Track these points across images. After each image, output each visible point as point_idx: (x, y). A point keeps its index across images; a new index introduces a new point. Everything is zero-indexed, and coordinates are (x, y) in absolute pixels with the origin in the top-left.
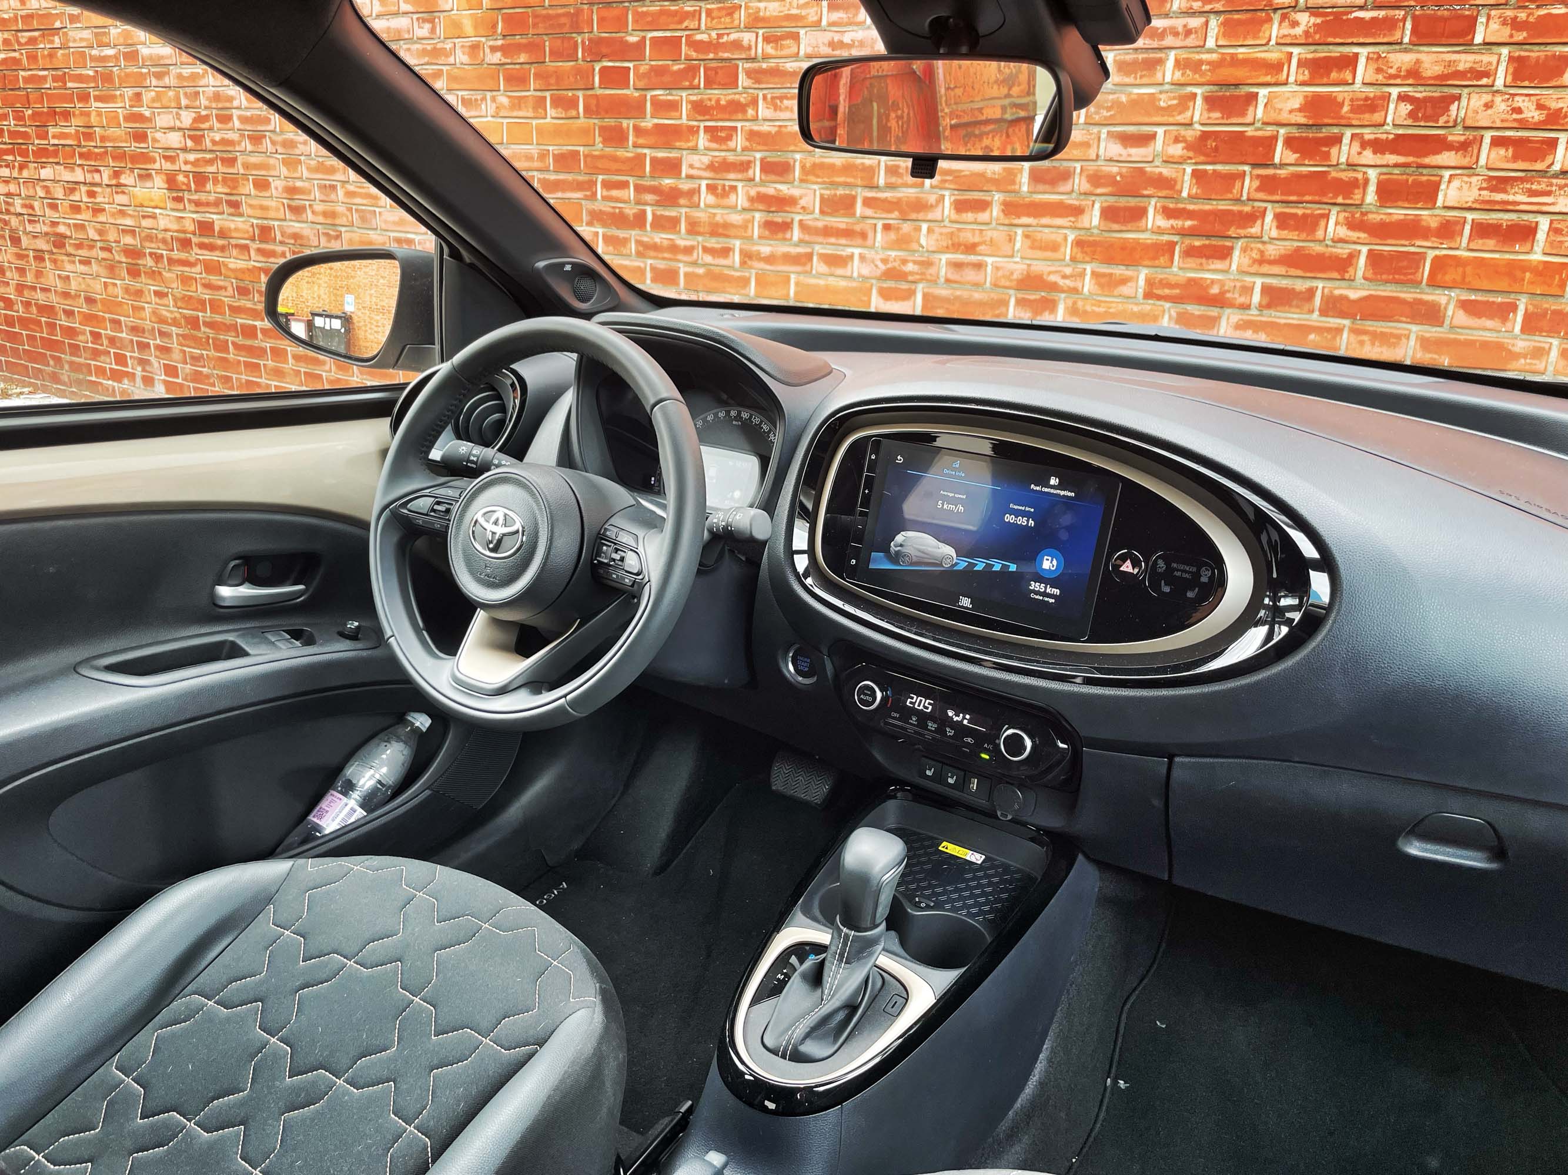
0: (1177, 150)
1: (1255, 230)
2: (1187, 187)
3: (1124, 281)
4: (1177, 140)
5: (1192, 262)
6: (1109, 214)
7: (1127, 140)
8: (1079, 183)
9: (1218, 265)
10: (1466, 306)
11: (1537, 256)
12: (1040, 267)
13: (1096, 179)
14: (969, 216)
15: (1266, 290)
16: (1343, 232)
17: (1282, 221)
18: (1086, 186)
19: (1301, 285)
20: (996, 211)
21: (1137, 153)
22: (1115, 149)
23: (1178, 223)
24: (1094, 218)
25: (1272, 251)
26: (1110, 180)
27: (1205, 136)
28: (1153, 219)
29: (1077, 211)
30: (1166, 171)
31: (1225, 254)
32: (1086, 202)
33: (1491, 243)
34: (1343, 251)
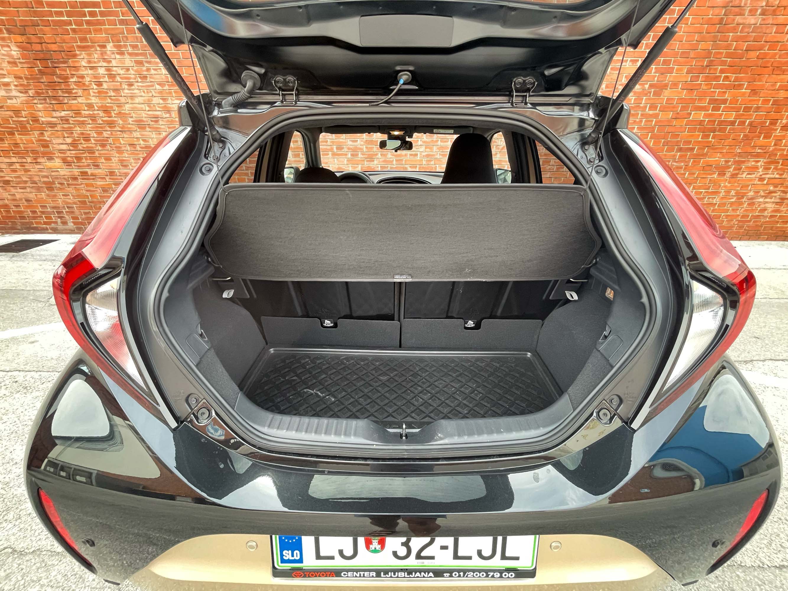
0: (362, 143)
1: (377, 157)
2: (365, 150)
3: (357, 167)
4: (362, 141)
5: (368, 163)
6: (352, 155)
7: (353, 141)
8: (345, 150)
9: (373, 163)
10: (410, 167)
11: (419, 159)
12: (341, 166)
13: (349, 149)
14: (326, 157)
15: (381, 167)
16: (391, 156)
17: (381, 155)
18: (347, 150)
19: (386, 166)
20: (330, 155)
21: (355, 144)
22: (351, 143)
23: (364, 156)
24: (349, 156)
25: (381, 160)
26: (351, 149)
27: (366, 141)
28: (360, 155)
29: (346, 155)
30: (361, 147)
31: (373, 161)
32: (347, 153)
33: (412, 157)
34: (391, 159)
